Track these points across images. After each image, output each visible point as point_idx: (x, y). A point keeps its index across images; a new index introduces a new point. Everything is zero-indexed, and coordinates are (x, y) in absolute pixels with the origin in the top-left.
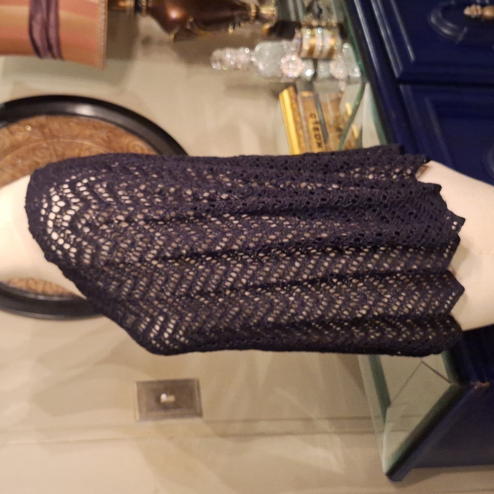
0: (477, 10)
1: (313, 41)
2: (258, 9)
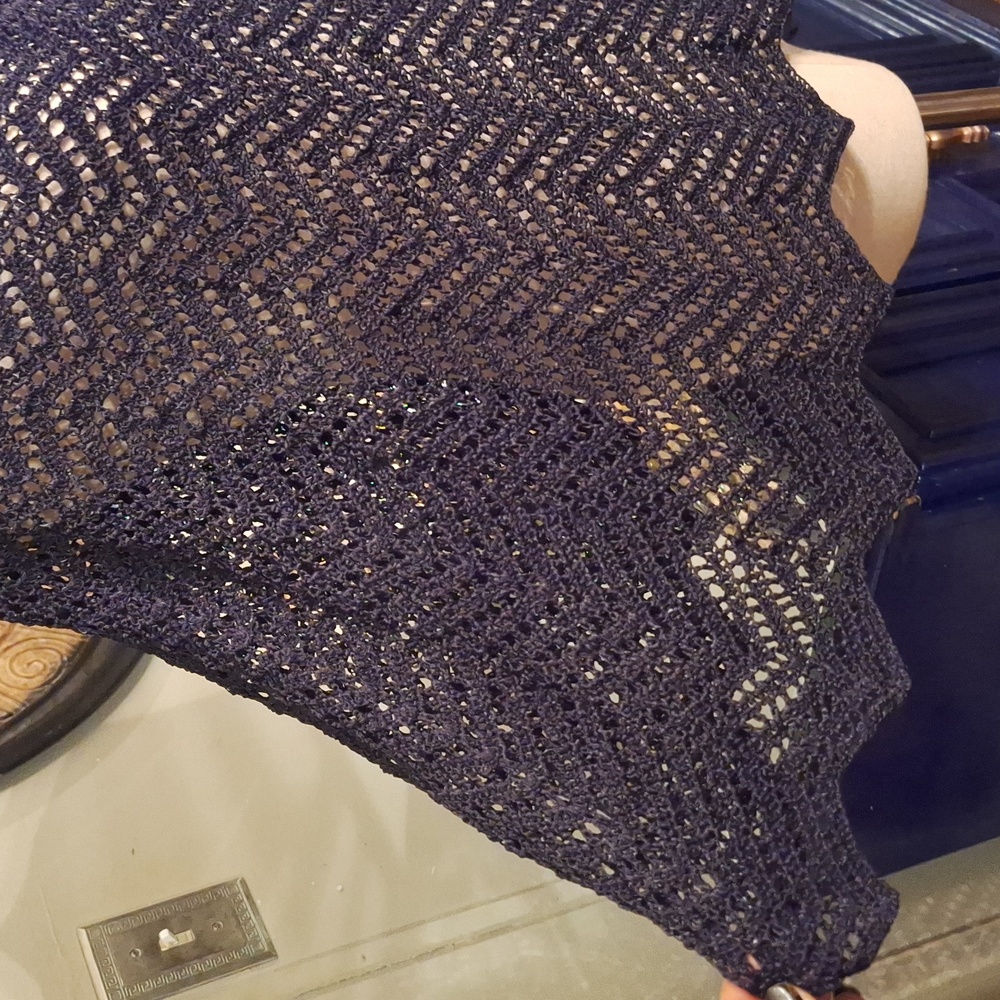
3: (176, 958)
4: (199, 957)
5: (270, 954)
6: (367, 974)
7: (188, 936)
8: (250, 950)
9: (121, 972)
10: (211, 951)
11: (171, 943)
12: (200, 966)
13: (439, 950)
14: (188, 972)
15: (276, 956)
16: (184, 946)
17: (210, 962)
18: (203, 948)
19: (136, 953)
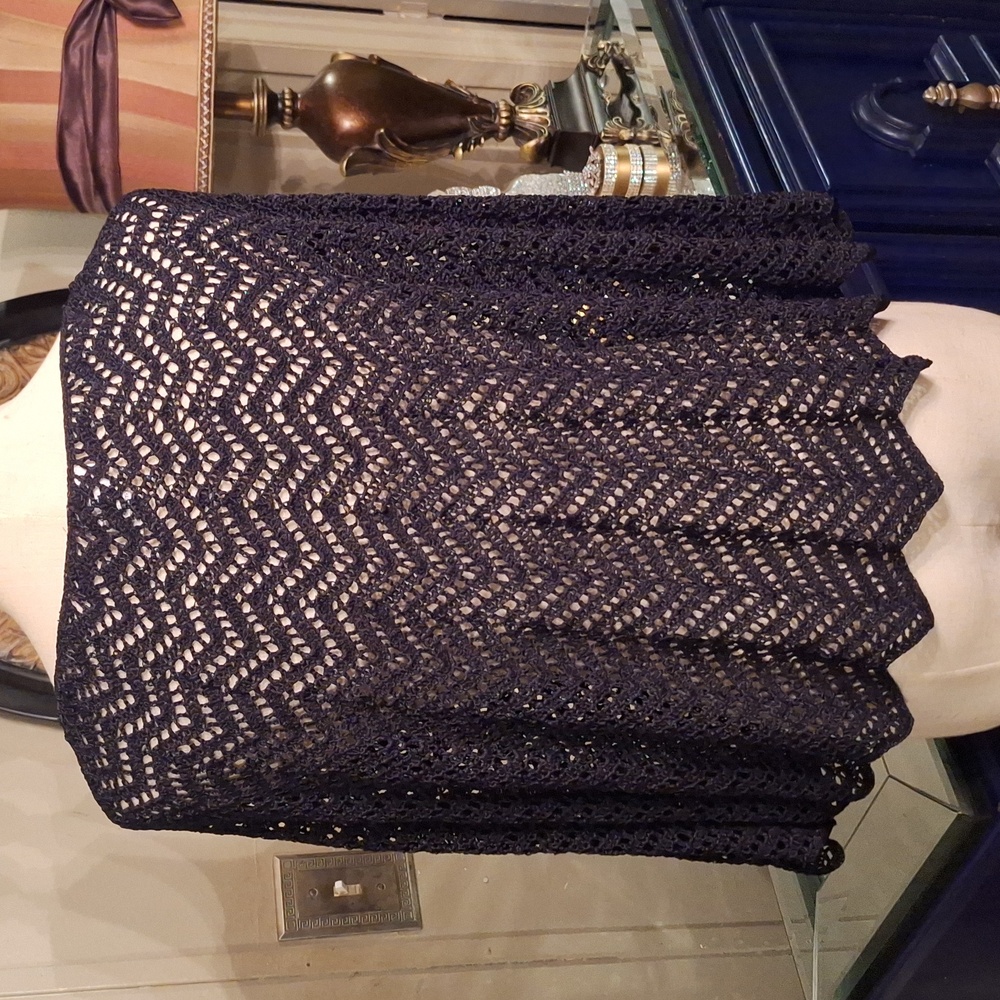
0: (950, 93)
1: (624, 168)
2: (512, 112)
3: (343, 907)
4: (362, 910)
5: (418, 924)
6: (490, 965)
7: (356, 889)
8: (401, 915)
9: (299, 904)
10: (372, 908)
11: (342, 893)
12: (359, 917)
13: (551, 962)
14: (351, 920)
15: (422, 927)
16: (352, 897)
17: (369, 916)
18: (365, 904)
19: (314, 892)
